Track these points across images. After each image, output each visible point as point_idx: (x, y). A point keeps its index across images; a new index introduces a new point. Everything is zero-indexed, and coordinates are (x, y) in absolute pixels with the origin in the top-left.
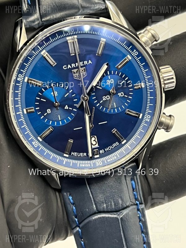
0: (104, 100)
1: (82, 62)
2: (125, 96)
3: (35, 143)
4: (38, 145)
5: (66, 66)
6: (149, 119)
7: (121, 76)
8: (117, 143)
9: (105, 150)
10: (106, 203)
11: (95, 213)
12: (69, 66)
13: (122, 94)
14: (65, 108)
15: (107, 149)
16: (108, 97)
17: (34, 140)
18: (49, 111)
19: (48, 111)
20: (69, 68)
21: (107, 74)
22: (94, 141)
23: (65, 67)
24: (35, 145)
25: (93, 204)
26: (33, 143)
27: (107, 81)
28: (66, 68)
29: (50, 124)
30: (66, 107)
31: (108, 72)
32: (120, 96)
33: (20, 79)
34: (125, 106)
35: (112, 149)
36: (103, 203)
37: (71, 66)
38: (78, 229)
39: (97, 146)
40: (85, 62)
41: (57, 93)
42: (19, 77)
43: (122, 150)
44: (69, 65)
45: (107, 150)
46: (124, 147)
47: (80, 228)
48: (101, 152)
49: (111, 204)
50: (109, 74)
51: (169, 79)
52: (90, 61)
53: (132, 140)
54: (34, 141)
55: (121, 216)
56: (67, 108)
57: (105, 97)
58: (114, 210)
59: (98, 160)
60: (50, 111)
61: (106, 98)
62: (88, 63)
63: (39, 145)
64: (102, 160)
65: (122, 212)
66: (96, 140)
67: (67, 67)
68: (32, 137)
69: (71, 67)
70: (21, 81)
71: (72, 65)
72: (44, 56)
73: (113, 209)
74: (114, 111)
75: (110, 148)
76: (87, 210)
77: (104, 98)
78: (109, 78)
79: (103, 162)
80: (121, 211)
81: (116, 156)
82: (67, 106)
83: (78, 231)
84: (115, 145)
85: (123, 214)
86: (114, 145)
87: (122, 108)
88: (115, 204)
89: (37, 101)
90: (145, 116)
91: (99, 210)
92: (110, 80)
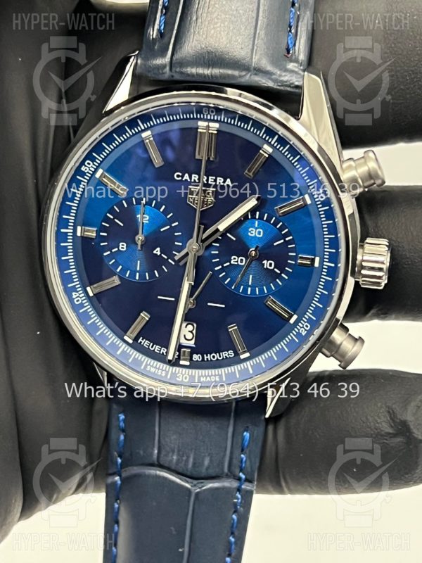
0: (232, 262)
1: (214, 178)
2: (276, 270)
3: (78, 295)
4: (82, 300)
5: (180, 174)
6: (305, 330)
7: (281, 229)
8: (231, 354)
9: (203, 358)
10: (178, 455)
11: (152, 465)
12: (186, 177)
13: (271, 265)
14: (155, 252)
15: (209, 357)
16: (242, 261)
17: (78, 290)
18: (123, 246)
19: (121, 246)
20: (186, 180)
21: (253, 217)
22: (191, 332)
23: (178, 176)
24: (75, 300)
25: (154, 447)
26: (74, 293)
27: (250, 230)
28: (180, 178)
29: (118, 270)
30: (157, 251)
31: (258, 213)
32: (265, 267)
33: (88, 169)
34: (269, 288)
35: (217, 359)
36: (173, 452)
37: (190, 178)
38: (117, 478)
39: (192, 343)
40: (218, 178)
41: (148, 218)
42: (85, 166)
43: (236, 369)
44: (187, 175)
45: (207, 359)
46: (242, 366)
47: (121, 479)
48: (196, 357)
49: (187, 461)
50: (257, 217)
51: (372, 269)
52: (228, 180)
53: (260, 359)
54: (77, 292)
55: (198, 490)
56: (159, 253)
57: (236, 257)
58: (189, 474)
59: (184, 370)
60: (125, 247)
61: (237, 262)
62: (224, 182)
63: (84, 302)
64: (190, 374)
65: (202, 483)
66: (194, 332)
67: (182, 177)
68: (76, 283)
69: (189, 180)
70: (87, 174)
71: (193, 175)
72: (145, 142)
73: (187, 470)
74: (245, 290)
75: (214, 357)
76: (141, 452)
77: (235, 259)
78: (256, 226)
79: (192, 377)
80: (202, 481)
81: (221, 376)
82: (158, 249)
83: (116, 482)
84: (226, 355)
85: (203, 486)
86: (224, 355)
87: (261, 291)
88: (194, 464)
89: (107, 220)
90: (302, 322)
91: (162, 463)
92: (256, 229)
